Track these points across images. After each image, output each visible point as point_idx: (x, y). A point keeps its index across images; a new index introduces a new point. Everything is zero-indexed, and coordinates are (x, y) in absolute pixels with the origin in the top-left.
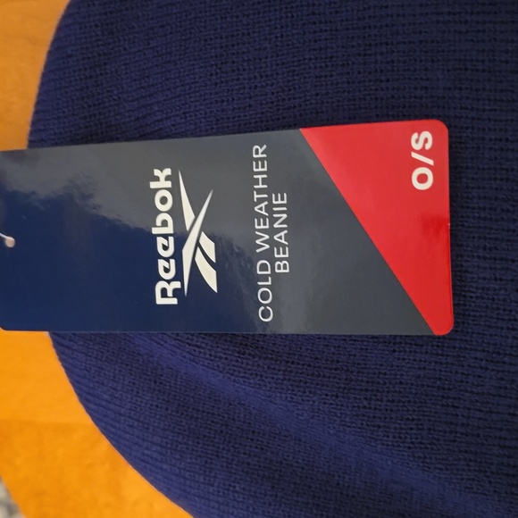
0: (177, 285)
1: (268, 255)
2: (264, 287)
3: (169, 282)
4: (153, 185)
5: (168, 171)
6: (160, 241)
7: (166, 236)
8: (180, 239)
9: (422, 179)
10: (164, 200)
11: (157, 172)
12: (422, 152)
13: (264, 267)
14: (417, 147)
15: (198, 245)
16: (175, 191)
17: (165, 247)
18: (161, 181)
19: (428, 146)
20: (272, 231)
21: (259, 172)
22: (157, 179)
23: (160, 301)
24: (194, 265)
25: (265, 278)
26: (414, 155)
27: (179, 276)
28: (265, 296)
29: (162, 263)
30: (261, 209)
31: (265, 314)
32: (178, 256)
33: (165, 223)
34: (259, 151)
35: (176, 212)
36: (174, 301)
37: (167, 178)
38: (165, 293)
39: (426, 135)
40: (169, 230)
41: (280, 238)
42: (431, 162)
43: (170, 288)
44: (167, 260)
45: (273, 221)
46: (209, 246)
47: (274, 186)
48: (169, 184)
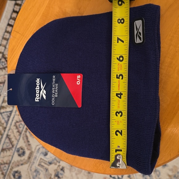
0: (39, 98)
1: (54, 94)
2: (53, 99)
4: (36, 81)
5: (39, 79)
6: (37, 90)
7: (38, 90)
8: (40, 90)
9: (78, 83)
10: (38, 84)
11: (37, 79)
12: (79, 79)
14: (78, 78)
15: (43, 91)
16: (40, 82)
18: (38, 80)
19: (80, 78)
21: (54, 80)
22: (37, 80)
23: (36, 101)
24: (42, 95)
25: (53, 97)
26: (77, 79)
27: (39, 97)
28: (53, 100)
29: (37, 94)
30: (53, 86)
31: (53, 103)
33: (38, 88)
34: (54, 77)
35: (40, 86)
36: (38, 101)
37: (39, 80)
38: (37, 100)
39: (79, 76)
40: (39, 89)
41: (56, 91)
42: (80, 80)
43: (38, 99)
44: (38, 94)
45: (55, 88)
47: (56, 82)
48: (39, 81)
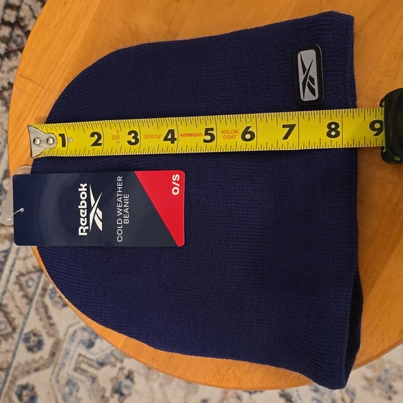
0: (87, 228)
1: (121, 217)
2: (120, 229)
3: (84, 226)
4: (80, 190)
5: (86, 185)
7: (84, 209)
8: (89, 209)
9: (176, 191)
10: (84, 196)
11: (81, 185)
12: (176, 182)
13: (120, 221)
14: (174, 180)
15: (96, 212)
16: (88, 192)
17: (83, 213)
18: (83, 188)
19: (178, 180)
20: (123, 208)
21: (120, 186)
22: (81, 187)
23: (80, 234)
24: (94, 220)
25: (120, 225)
26: (173, 183)
27: (88, 225)
28: (120, 232)
29: (82, 219)
30: (119, 200)
31: (120, 239)
32: (88, 217)
33: (83, 204)
34: (120, 179)
35: (88, 200)
36: (86, 234)
37: (85, 187)
38: (82, 231)
39: (178, 176)
40: (85, 207)
41: (126, 211)
42: (178, 185)
43: (84, 229)
44: (84, 218)
45: (124, 204)
46: (100, 213)
47: (124, 192)
48: (86, 190)
